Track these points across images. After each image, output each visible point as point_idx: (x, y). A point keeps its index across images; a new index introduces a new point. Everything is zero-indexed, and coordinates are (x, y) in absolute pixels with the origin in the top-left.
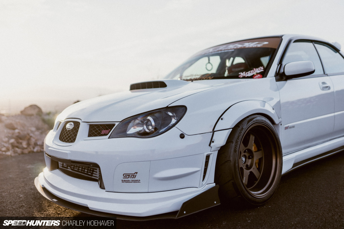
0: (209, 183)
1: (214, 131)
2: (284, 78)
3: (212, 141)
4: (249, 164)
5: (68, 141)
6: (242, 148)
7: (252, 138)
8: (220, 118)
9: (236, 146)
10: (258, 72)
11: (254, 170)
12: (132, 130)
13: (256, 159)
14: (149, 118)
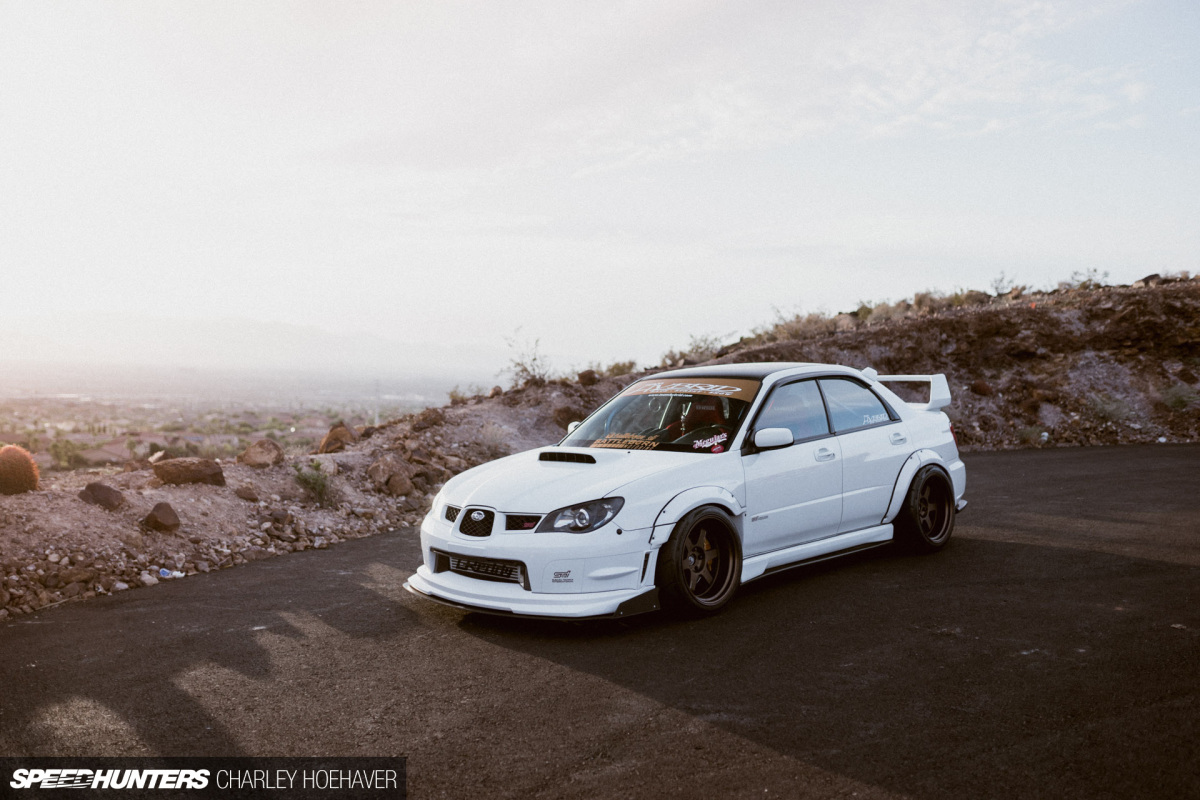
0: (649, 584)
1: (654, 527)
2: (754, 450)
3: (652, 538)
4: (699, 565)
5: (483, 535)
6: (688, 543)
7: (703, 533)
8: (662, 511)
9: (680, 543)
10: (720, 441)
11: (704, 572)
12: (559, 523)
13: (708, 559)
14: (582, 510)
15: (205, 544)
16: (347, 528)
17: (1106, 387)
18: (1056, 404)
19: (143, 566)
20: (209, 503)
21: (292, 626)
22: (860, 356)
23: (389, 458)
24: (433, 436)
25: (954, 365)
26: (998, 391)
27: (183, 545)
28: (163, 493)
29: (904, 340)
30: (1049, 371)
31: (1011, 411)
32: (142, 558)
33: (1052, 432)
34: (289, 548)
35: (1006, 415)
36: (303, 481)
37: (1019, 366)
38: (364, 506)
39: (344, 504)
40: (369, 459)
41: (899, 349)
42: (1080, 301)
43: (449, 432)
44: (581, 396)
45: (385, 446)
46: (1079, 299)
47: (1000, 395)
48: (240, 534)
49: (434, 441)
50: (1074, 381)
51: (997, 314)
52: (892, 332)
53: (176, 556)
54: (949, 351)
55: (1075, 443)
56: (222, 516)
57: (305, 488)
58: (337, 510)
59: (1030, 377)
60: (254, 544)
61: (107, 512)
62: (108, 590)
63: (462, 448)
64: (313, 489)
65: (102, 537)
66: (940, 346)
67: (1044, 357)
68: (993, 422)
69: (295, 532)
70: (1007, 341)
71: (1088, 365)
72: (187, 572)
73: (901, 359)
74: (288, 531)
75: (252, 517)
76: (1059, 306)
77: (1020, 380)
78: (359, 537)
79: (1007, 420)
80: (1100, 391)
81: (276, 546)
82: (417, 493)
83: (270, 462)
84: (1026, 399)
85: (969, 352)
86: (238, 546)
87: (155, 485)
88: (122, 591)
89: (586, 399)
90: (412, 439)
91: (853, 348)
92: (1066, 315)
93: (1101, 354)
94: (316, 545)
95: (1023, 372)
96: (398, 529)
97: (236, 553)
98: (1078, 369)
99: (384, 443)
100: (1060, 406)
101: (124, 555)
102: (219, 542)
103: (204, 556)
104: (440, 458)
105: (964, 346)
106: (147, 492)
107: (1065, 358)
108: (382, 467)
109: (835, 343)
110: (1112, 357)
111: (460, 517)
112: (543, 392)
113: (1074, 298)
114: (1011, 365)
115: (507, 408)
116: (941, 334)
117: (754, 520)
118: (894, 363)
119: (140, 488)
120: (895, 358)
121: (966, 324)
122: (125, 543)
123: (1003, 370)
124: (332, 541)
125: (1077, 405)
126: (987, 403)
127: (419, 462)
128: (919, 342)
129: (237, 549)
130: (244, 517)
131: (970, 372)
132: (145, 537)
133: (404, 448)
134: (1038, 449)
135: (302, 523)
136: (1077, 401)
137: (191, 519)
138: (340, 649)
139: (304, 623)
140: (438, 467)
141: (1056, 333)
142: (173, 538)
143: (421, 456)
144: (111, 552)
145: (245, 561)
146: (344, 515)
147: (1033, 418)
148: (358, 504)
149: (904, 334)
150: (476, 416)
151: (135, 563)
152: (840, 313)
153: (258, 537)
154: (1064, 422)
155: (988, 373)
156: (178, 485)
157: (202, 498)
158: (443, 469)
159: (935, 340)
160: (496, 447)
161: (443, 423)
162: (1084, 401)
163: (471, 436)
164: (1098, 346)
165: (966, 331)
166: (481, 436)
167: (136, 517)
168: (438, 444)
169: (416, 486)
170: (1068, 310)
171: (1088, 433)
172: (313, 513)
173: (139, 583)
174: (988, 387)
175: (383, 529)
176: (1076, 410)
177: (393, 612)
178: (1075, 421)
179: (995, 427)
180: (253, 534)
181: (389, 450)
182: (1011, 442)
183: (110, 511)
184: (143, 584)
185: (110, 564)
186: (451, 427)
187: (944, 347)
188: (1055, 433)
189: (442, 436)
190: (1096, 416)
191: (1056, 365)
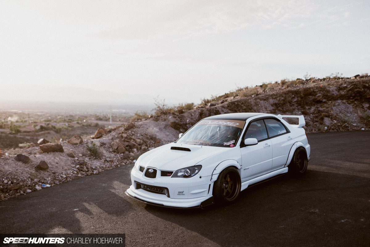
0: (210, 195)
1: (212, 175)
2: (244, 146)
3: (211, 179)
4: (227, 187)
5: (153, 178)
6: (223, 180)
7: (228, 176)
8: (215, 169)
9: (221, 180)
10: (233, 143)
11: (229, 189)
12: (179, 174)
13: (230, 185)
14: (187, 170)
15: (57, 174)
16: (104, 166)
17: (344, 112)
18: (329, 117)
19: (36, 183)
20: (59, 159)
21: (87, 209)
22: (267, 103)
23: (117, 141)
24: (132, 132)
25: (296, 105)
26: (311, 113)
27: (50, 175)
28: (43, 156)
29: (281, 97)
30: (327, 107)
31: (315, 120)
32: (36, 180)
33: (328, 127)
34: (85, 174)
35: (313, 121)
36: (90, 149)
37: (317, 105)
38: (110, 158)
39: (103, 157)
40: (111, 141)
41: (279, 100)
42: (336, 84)
43: (136, 130)
44: (179, 118)
45: (116, 136)
46: (335, 83)
47: (311, 115)
48: (69, 170)
49: (132, 133)
50: (334, 110)
51: (310, 88)
52: (277, 95)
53: (47, 179)
54: (295, 101)
55: (335, 130)
56: (63, 164)
57: (90, 152)
58: (101, 159)
59: (321, 109)
60: (74, 173)
61: (24, 164)
62: (24, 193)
63: (141, 136)
64: (93, 152)
65: (22, 173)
66: (292, 99)
67: (325, 102)
68: (309, 124)
69: (87, 168)
70: (313, 97)
71: (339, 105)
72: (51, 184)
73: (280, 103)
74: (85, 168)
75: (73, 163)
76: (329, 86)
77: (317, 110)
78: (109, 169)
79: (314, 123)
80: (343, 113)
81: (81, 174)
82: (127, 153)
83: (78, 143)
84: (319, 116)
85: (301, 101)
86: (68, 174)
87: (40, 153)
88: (30, 193)
89: (180, 118)
90: (125, 133)
91: (265, 100)
92: (332, 89)
93: (343, 101)
94: (95, 173)
95: (318, 107)
96: (121, 166)
97: (68, 177)
98: (336, 106)
99: (116, 135)
100: (330, 118)
101: (30, 179)
102: (62, 173)
103: (57, 178)
104: (134, 140)
105: (299, 99)
106: (37, 156)
107: (332, 102)
108: (115, 144)
109: (259, 98)
110: (347, 102)
111: (145, 171)
112: (167, 116)
113: (334, 83)
114: (314, 105)
115: (155, 122)
116: (292, 95)
117: (244, 170)
118: (278, 105)
119: (35, 154)
120: (278, 103)
121: (300, 92)
122: (30, 175)
123: (312, 107)
124: (99, 171)
125: (335, 118)
126: (307, 118)
127: (127, 141)
128: (285, 98)
129: (68, 175)
130: (70, 164)
131: (301, 107)
132: (37, 173)
133: (122, 136)
134: (324, 132)
135: (90, 165)
136: (335, 116)
137: (53, 165)
138: (104, 219)
139: (91, 207)
140: (134, 143)
141: (329, 94)
142: (46, 172)
143: (127, 139)
144: (25, 179)
145: (71, 180)
146: (103, 162)
147: (322, 122)
148: (108, 157)
149: (281, 95)
150: (145, 125)
151: (34, 182)
152: (257, 86)
153: (75, 171)
154: (332, 123)
155: (307, 108)
156: (48, 153)
157: (56, 157)
158: (135, 144)
159: (290, 97)
160: (152, 136)
161: (134, 127)
162: (338, 117)
163: (143, 132)
164: (342, 99)
165: (300, 94)
166: (147, 132)
167: (34, 165)
168: (133, 135)
169: (126, 150)
170: (332, 87)
171: (339, 127)
172: (93, 161)
173: (35, 190)
174: (307, 112)
175: (117, 166)
176: (335, 119)
177: (122, 202)
178: (335, 123)
179: (310, 125)
180: (73, 169)
181: (117, 137)
182: (315, 130)
183: (25, 164)
184: (36, 189)
185: (25, 183)
186: (137, 129)
187: (293, 99)
188: (329, 127)
189: (134, 132)
190: (342, 121)
191: (329, 105)
